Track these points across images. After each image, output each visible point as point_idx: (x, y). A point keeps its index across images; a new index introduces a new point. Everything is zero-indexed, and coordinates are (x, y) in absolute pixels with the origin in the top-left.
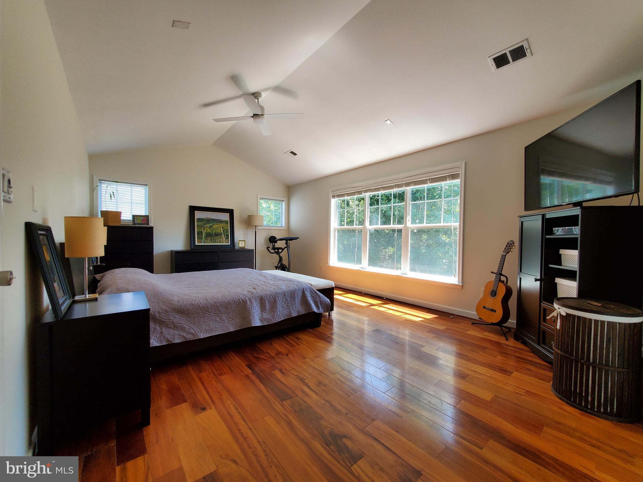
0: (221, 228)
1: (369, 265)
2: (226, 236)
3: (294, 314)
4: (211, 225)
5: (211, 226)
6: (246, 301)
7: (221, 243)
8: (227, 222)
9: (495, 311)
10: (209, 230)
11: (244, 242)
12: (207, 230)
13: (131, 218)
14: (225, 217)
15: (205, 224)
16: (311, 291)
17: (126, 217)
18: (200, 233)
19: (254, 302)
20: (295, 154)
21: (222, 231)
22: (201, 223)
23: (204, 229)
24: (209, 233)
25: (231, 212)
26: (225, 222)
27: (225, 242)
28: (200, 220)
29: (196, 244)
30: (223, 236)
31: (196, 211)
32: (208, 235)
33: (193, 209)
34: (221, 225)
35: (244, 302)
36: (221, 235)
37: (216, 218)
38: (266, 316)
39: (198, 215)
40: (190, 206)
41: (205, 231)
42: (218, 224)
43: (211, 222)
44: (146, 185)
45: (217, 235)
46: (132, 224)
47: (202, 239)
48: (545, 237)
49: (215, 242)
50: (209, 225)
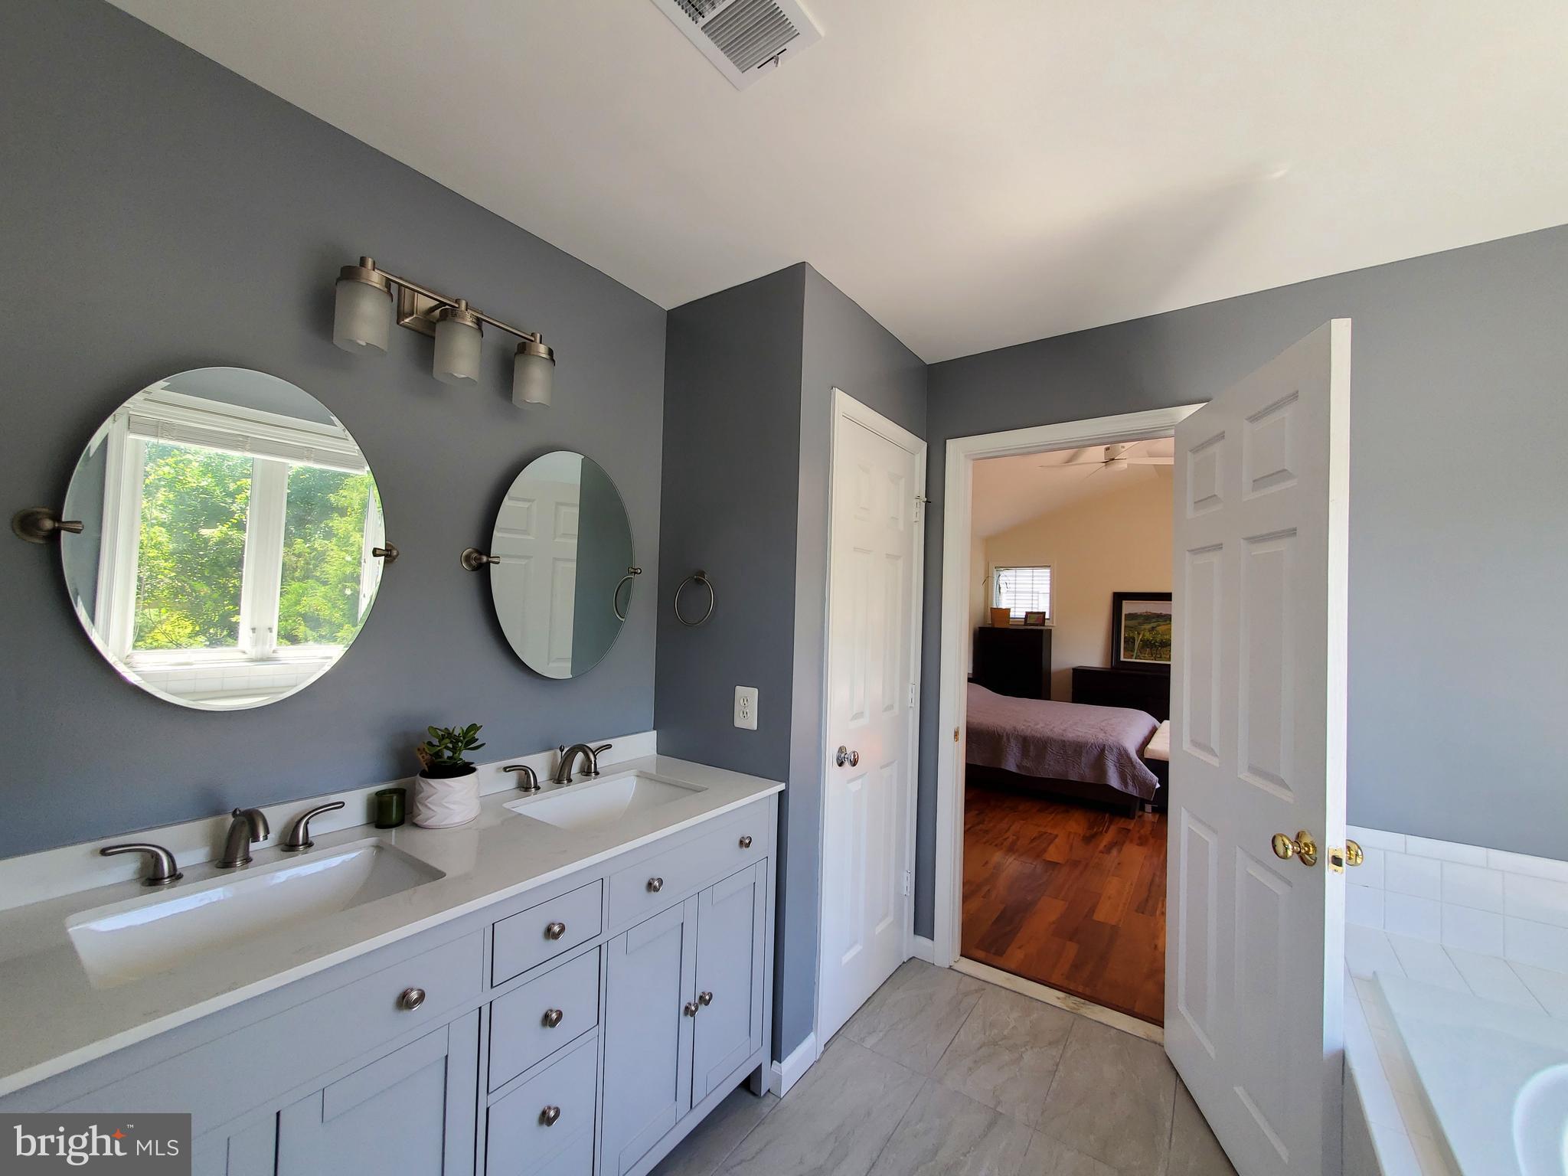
4: (1152, 625)
5: (1153, 628)
10: (1148, 636)
12: (1144, 635)
13: (1023, 615)
15: (1140, 624)
18: (1130, 641)
22: (1133, 623)
23: (1139, 634)
24: (1148, 641)
28: (1130, 616)
29: (1122, 659)
31: (1124, 602)
32: (1146, 644)
33: (1119, 598)
39: (1128, 607)
40: (1115, 592)
41: (1141, 637)
42: (1167, 624)
43: (1154, 620)
44: (1049, 565)
46: (1025, 625)
47: (1133, 651)
49: (1161, 657)
50: (1148, 626)
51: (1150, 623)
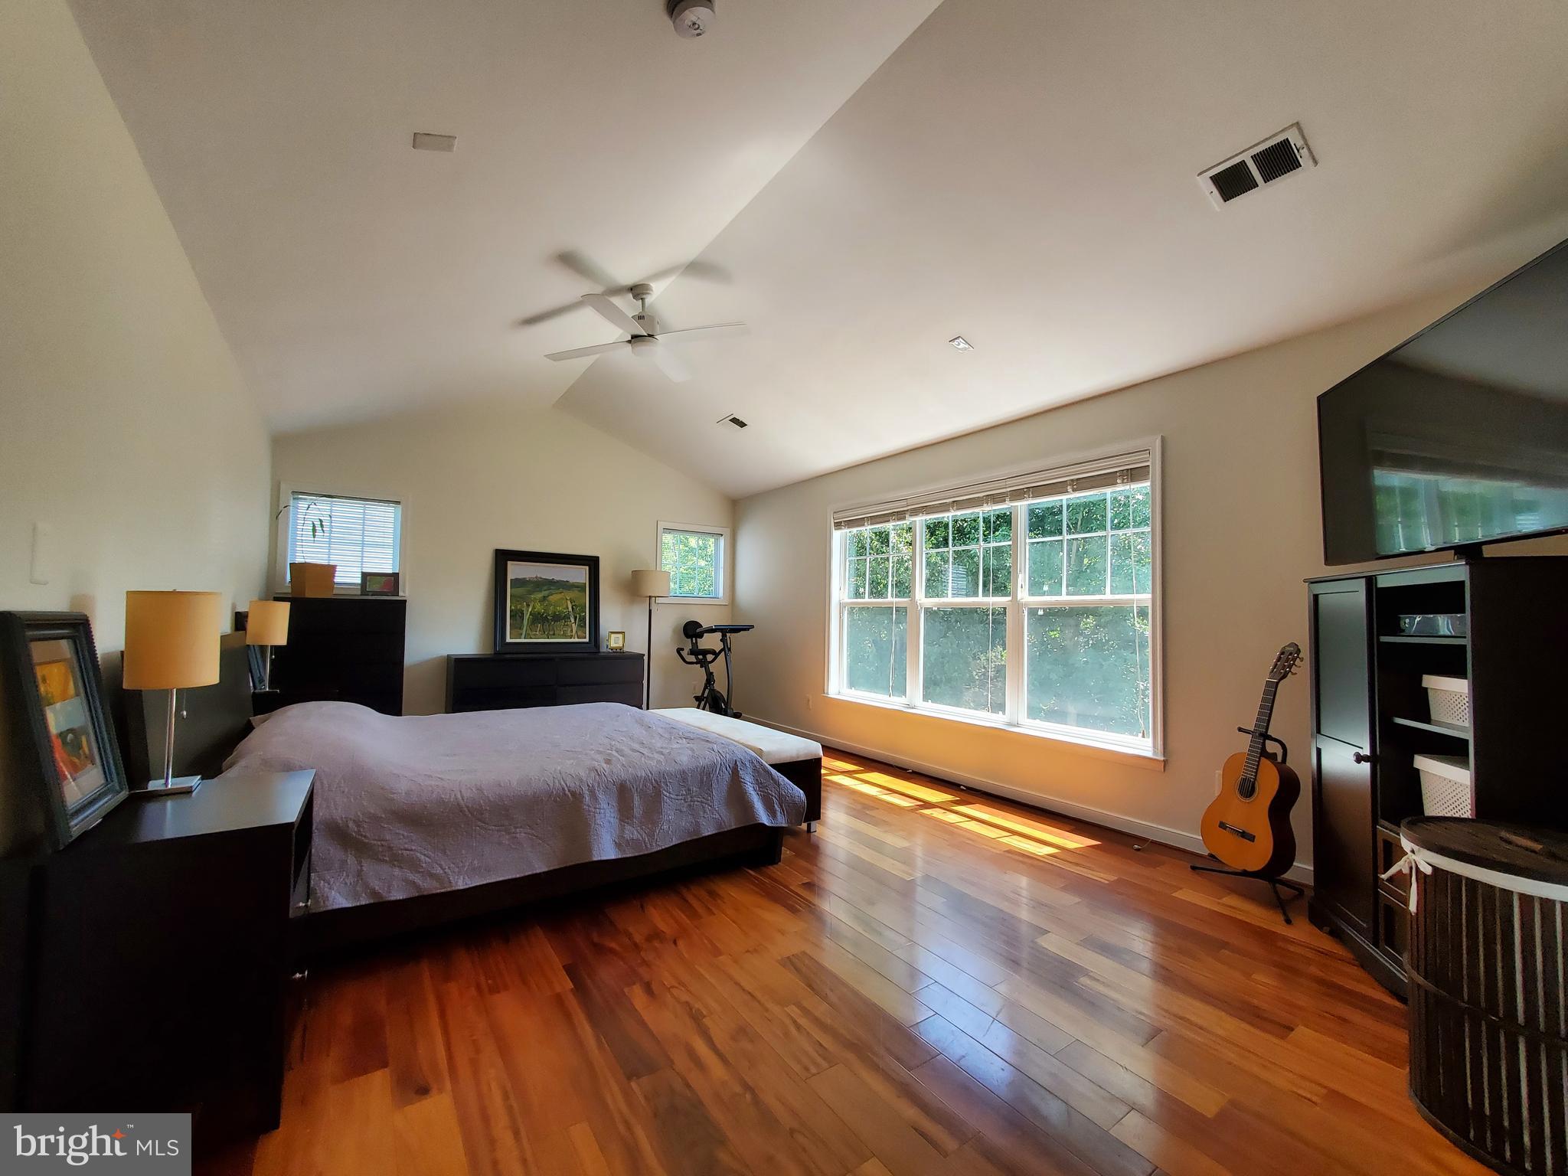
0: (569, 602)
1: (926, 698)
2: (580, 620)
3: (708, 830)
4: (545, 593)
5: (545, 598)
6: (581, 795)
7: (566, 637)
8: (581, 587)
9: (1252, 838)
10: (539, 607)
11: (620, 636)
12: (534, 608)
13: (359, 581)
14: (579, 575)
15: (530, 593)
16: (755, 770)
17: (348, 576)
18: (517, 615)
19: (601, 796)
20: (742, 425)
21: (570, 609)
22: (520, 591)
23: (528, 605)
24: (539, 613)
25: (592, 563)
26: (578, 587)
27: (575, 635)
28: (518, 583)
29: (508, 640)
30: (573, 621)
31: (509, 563)
32: (538, 619)
33: (503, 558)
34: (569, 595)
35: (577, 796)
36: (567, 617)
37: (557, 578)
38: (632, 832)
39: (516, 570)
40: (497, 550)
41: (530, 610)
42: (561, 593)
43: (545, 588)
44: (398, 503)
45: (558, 618)
46: (359, 593)
47: (521, 628)
48: (1378, 639)
49: (554, 634)
50: (540, 595)
51: (541, 591)
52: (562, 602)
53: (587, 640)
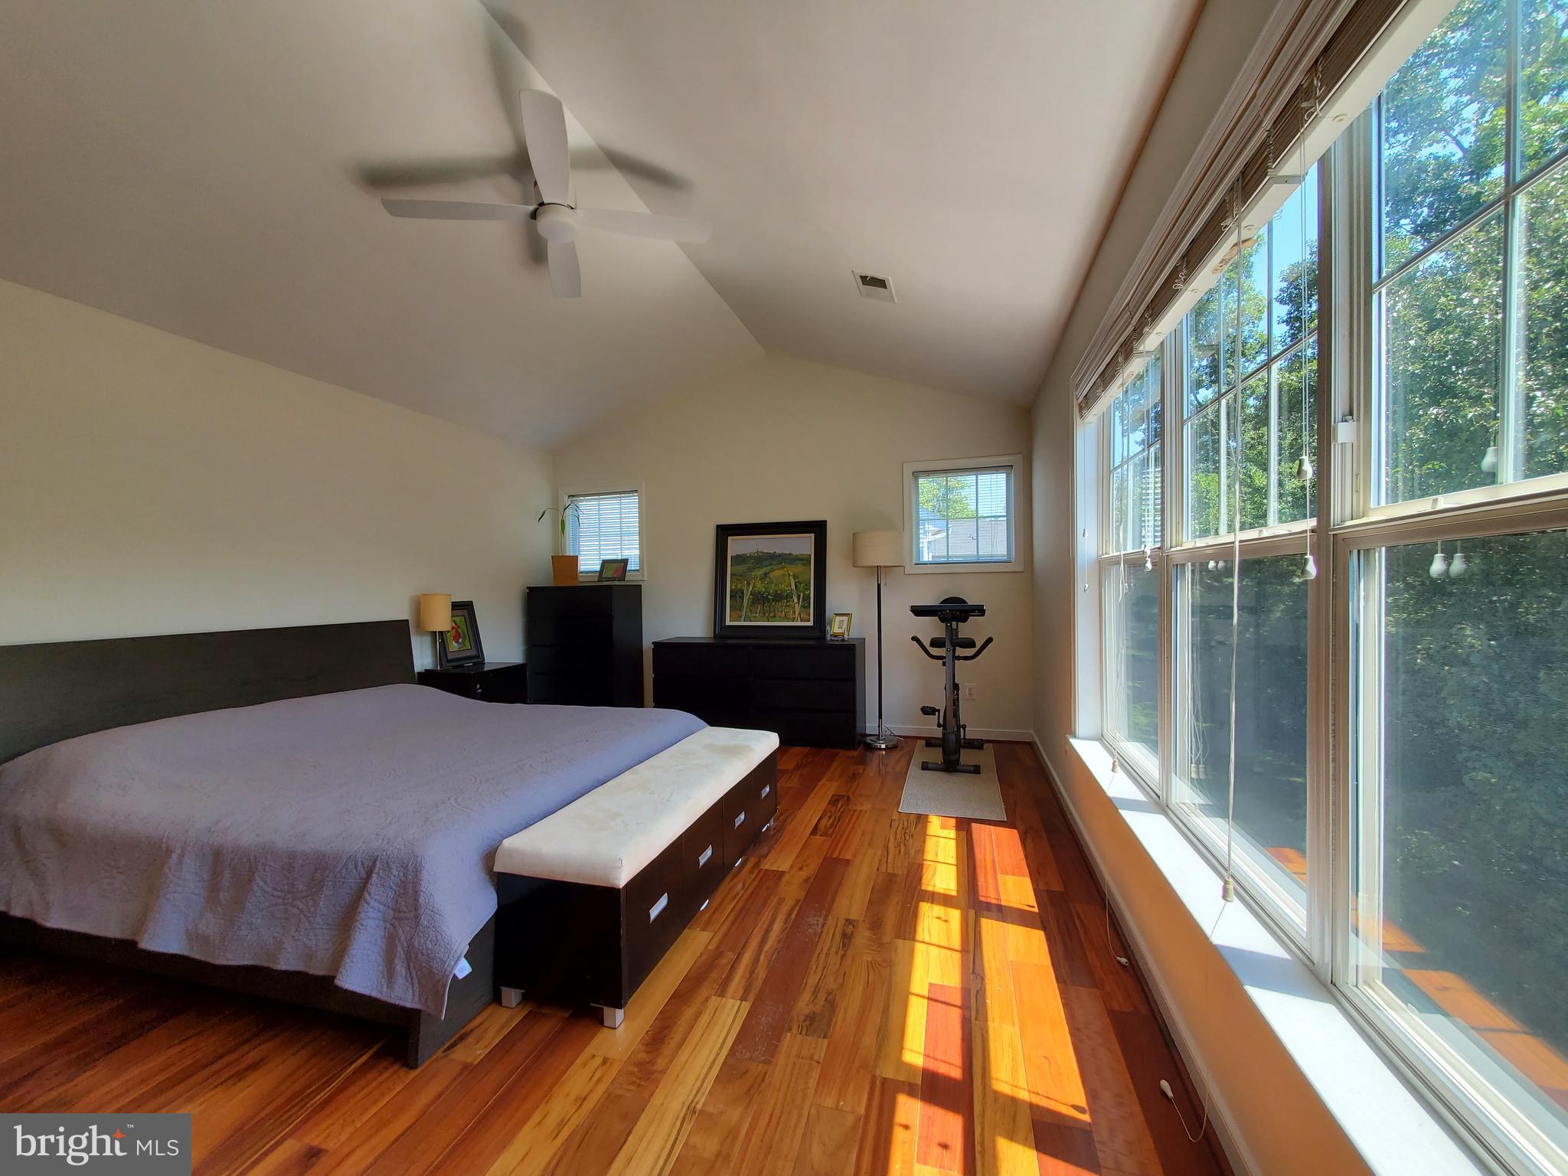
0: (791, 578)
2: (804, 600)
4: (765, 570)
5: (766, 575)
7: (786, 618)
8: (803, 560)
10: (760, 586)
11: (845, 619)
12: (754, 586)
13: (598, 568)
14: (804, 544)
15: (750, 570)
18: (737, 595)
21: (793, 587)
22: (741, 568)
23: (749, 584)
24: (760, 593)
25: (817, 528)
27: (802, 619)
28: (739, 559)
29: (728, 623)
30: (796, 601)
31: (730, 538)
32: (759, 598)
33: (724, 532)
34: (792, 570)
36: (789, 597)
37: (778, 551)
39: (737, 546)
40: (718, 526)
41: (751, 589)
42: (783, 568)
43: (767, 563)
44: (636, 491)
45: (779, 597)
46: (597, 579)
47: (741, 610)
49: (774, 617)
50: (759, 572)
51: (762, 568)
52: (783, 579)
53: (811, 623)
